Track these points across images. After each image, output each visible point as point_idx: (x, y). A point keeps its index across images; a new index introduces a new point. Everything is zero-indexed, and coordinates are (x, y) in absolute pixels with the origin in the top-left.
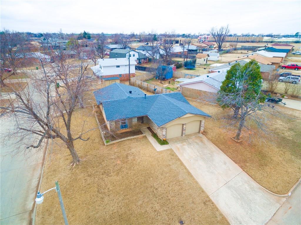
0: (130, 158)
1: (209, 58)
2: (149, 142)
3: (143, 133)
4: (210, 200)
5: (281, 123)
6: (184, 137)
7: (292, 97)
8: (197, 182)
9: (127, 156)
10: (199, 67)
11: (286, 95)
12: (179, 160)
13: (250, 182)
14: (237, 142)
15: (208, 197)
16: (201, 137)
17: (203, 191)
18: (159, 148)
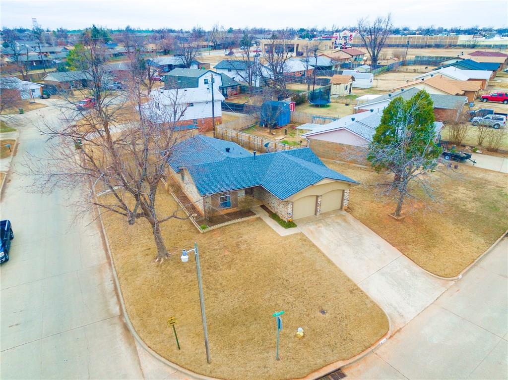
0: (243, 247)
1: (355, 84)
2: (267, 225)
3: (255, 214)
4: (358, 289)
5: (464, 192)
6: (319, 216)
7: (488, 150)
8: (340, 271)
9: (238, 245)
10: (337, 102)
11: (480, 148)
12: (314, 245)
13: (411, 266)
14: (397, 220)
15: (355, 285)
16: (344, 216)
17: (349, 280)
18: (283, 232)
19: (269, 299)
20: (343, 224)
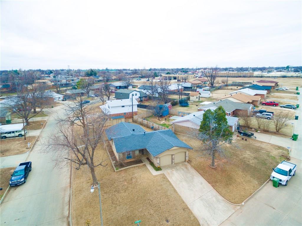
0: (134, 180)
2: (148, 169)
3: (143, 162)
4: (188, 208)
6: (173, 165)
8: (180, 197)
9: (131, 179)
11: (260, 129)
12: (169, 181)
13: (217, 196)
14: (213, 168)
15: (186, 206)
16: (186, 165)
17: (183, 202)
18: (155, 173)
19: (141, 211)
20: (185, 169)
